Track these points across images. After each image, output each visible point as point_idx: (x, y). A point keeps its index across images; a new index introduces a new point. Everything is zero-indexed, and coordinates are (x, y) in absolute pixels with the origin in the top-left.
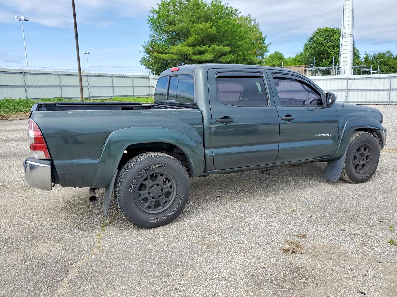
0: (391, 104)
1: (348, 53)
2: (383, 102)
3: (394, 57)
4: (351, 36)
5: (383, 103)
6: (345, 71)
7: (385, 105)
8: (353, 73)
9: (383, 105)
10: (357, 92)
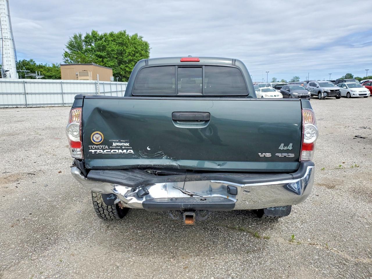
0: (64, 105)
1: (11, 57)
2: (58, 104)
3: (37, 66)
4: (11, 40)
5: (55, 105)
6: (10, 74)
7: (60, 106)
8: (18, 78)
9: (59, 106)
10: (34, 95)
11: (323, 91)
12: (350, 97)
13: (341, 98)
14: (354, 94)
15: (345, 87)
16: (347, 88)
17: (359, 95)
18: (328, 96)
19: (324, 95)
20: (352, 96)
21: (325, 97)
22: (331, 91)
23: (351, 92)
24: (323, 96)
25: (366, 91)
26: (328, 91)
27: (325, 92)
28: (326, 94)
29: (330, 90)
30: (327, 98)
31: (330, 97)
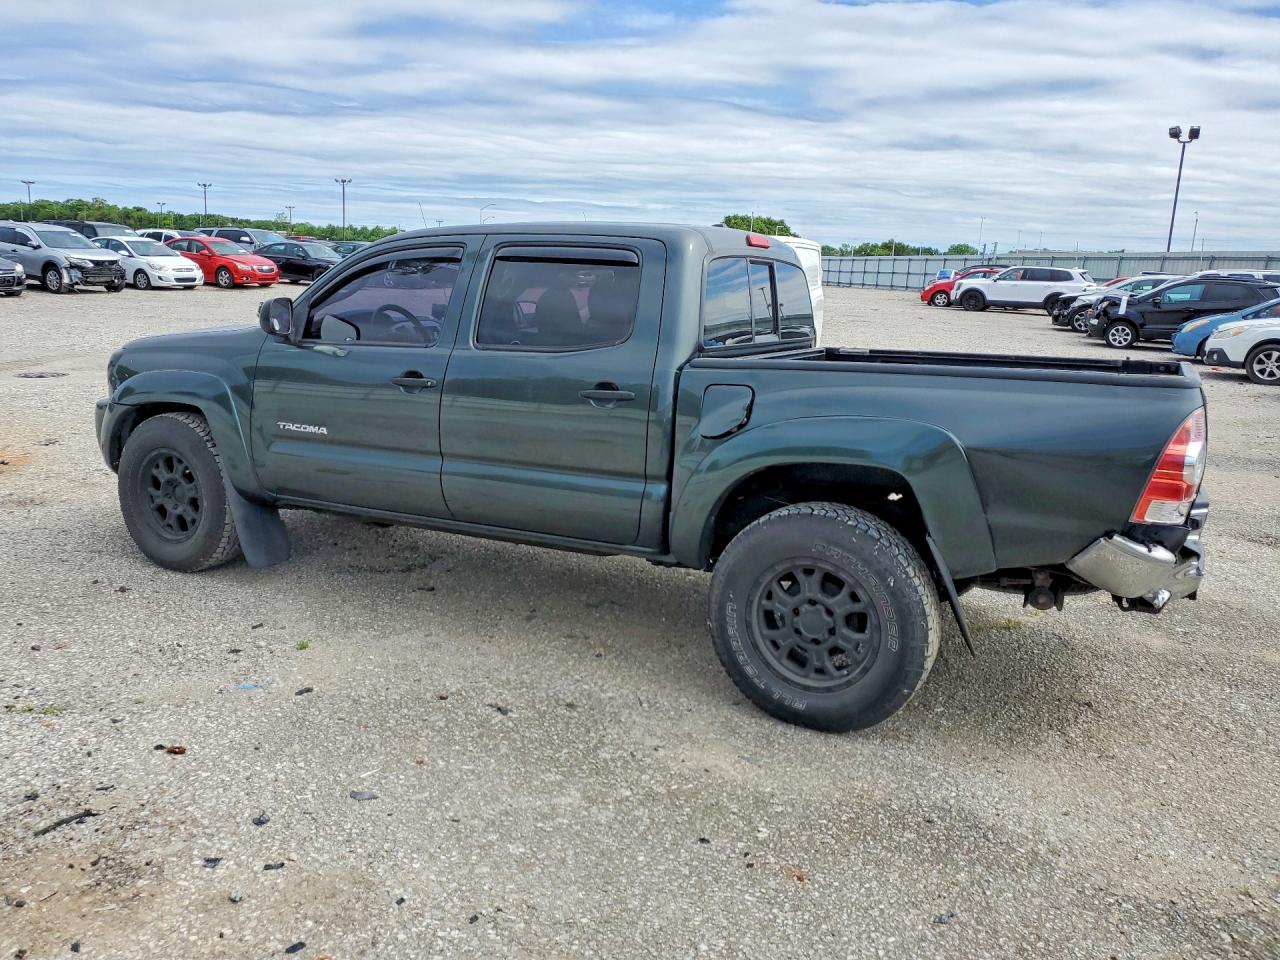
11: (67, 264)
12: (150, 287)
13: (125, 290)
14: (160, 278)
15: (125, 253)
16: (131, 256)
17: (178, 280)
18: (87, 283)
19: (70, 277)
20: (155, 283)
21: (77, 283)
22: (97, 263)
23: (148, 271)
24: (66, 280)
25: (192, 270)
26: (83, 265)
27: (73, 266)
28: (78, 274)
29: (91, 261)
30: (81, 287)
31: (93, 284)
